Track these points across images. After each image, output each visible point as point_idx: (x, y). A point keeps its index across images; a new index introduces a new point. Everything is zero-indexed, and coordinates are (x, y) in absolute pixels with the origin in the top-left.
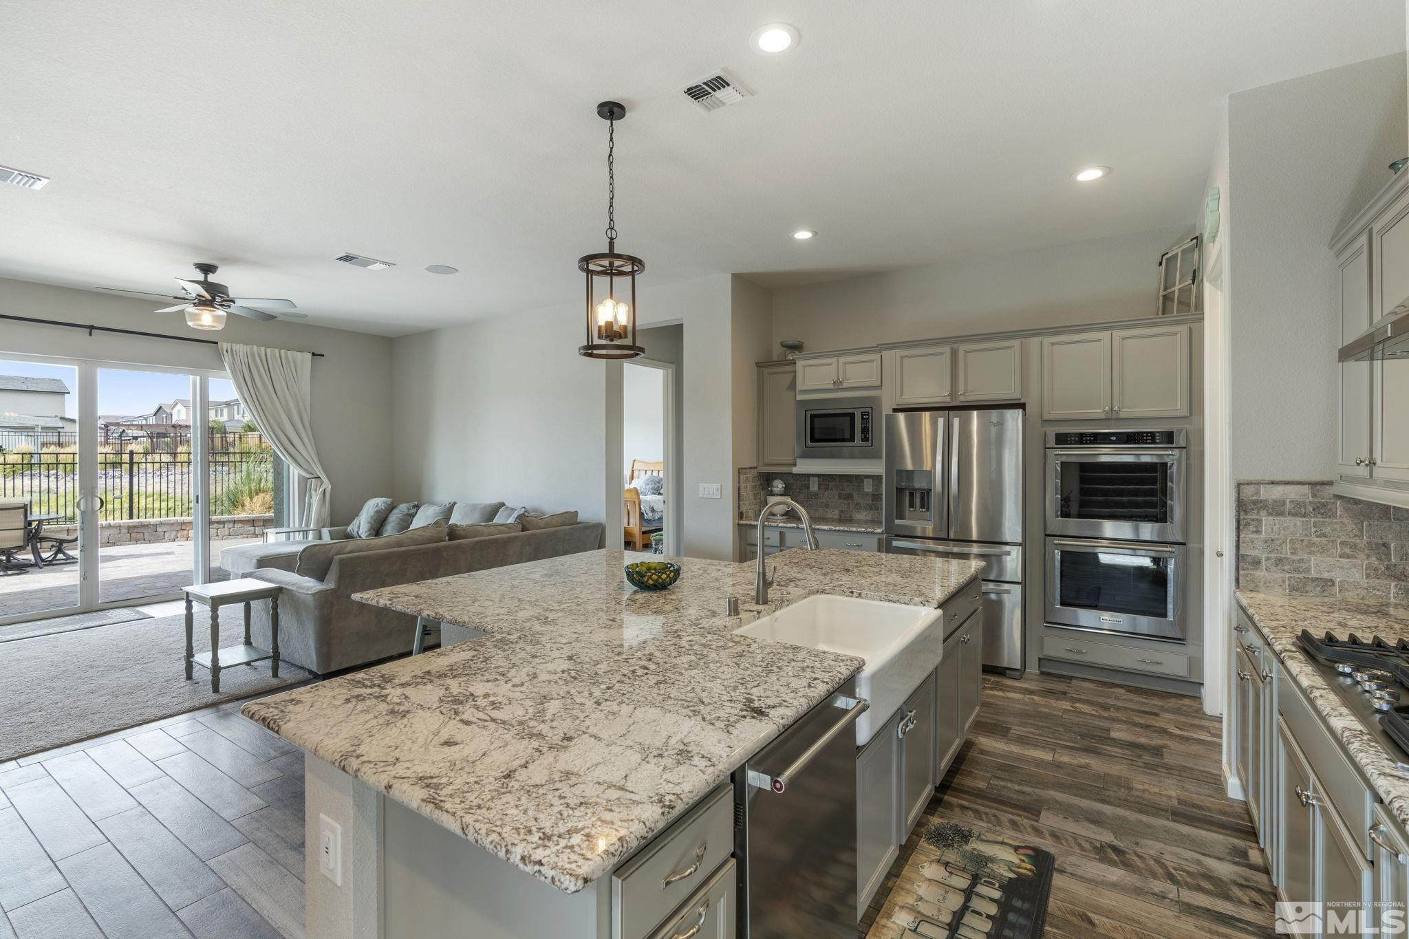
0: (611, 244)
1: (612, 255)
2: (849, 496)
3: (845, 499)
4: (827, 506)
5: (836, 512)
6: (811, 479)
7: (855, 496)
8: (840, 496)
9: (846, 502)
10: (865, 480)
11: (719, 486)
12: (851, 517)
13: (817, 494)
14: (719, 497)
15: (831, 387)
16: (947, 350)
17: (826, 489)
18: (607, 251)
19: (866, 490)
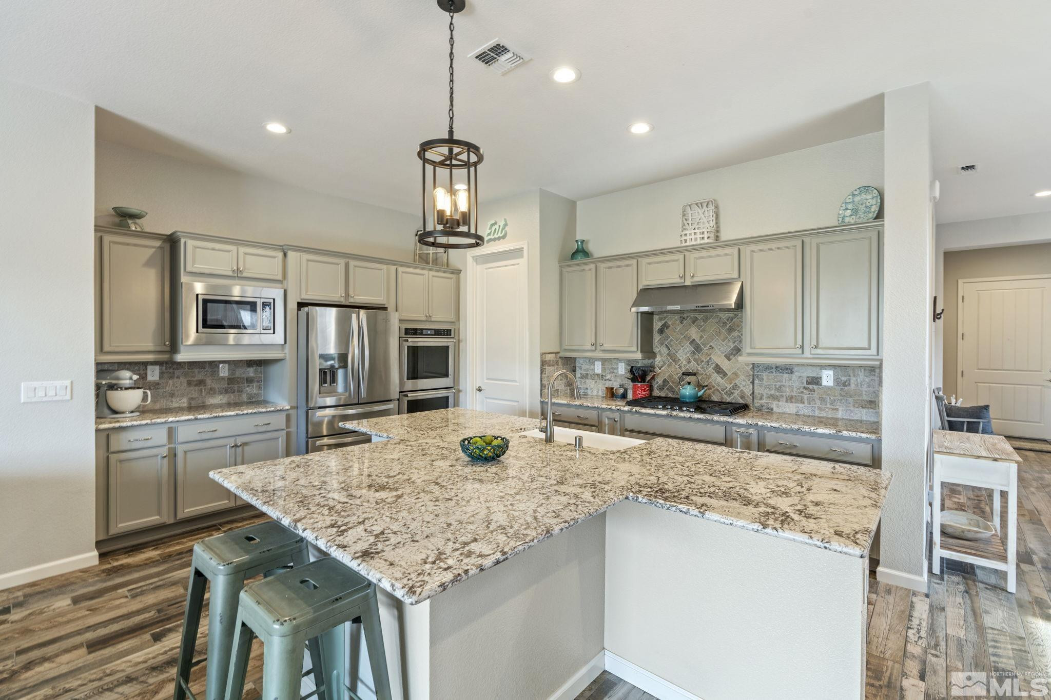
0: (451, 132)
1: (451, 141)
2: (201, 383)
3: (196, 385)
4: (172, 395)
5: (185, 400)
6: (150, 368)
7: (209, 382)
8: (189, 383)
9: (197, 388)
10: (221, 365)
11: (68, 383)
12: (203, 403)
13: (158, 384)
14: (68, 397)
15: (231, 273)
16: (342, 262)
17: (171, 378)
18: (447, 137)
19: (221, 375)
